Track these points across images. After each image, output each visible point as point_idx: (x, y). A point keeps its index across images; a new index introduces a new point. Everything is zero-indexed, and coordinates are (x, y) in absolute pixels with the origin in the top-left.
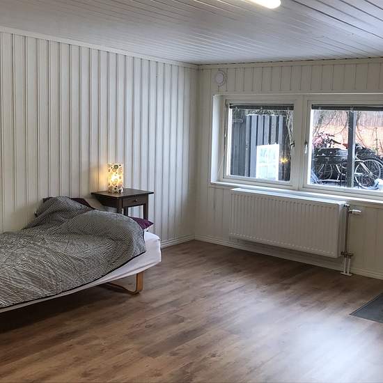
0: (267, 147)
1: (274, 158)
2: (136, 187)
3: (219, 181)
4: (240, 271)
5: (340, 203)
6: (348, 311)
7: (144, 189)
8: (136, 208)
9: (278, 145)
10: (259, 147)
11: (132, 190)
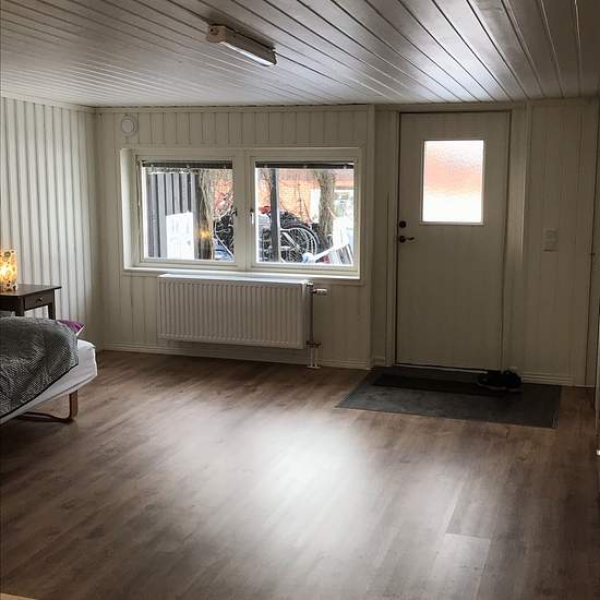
0: (178, 216)
1: (188, 232)
2: (37, 282)
3: (134, 266)
4: (187, 379)
5: (303, 282)
6: (332, 404)
7: (47, 283)
8: (39, 311)
9: (192, 214)
10: (170, 218)
11: (32, 286)
